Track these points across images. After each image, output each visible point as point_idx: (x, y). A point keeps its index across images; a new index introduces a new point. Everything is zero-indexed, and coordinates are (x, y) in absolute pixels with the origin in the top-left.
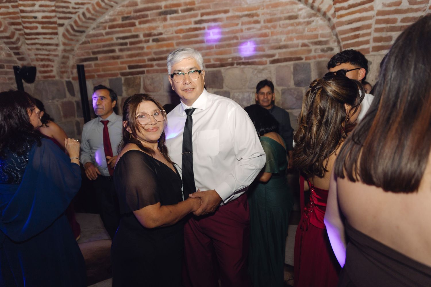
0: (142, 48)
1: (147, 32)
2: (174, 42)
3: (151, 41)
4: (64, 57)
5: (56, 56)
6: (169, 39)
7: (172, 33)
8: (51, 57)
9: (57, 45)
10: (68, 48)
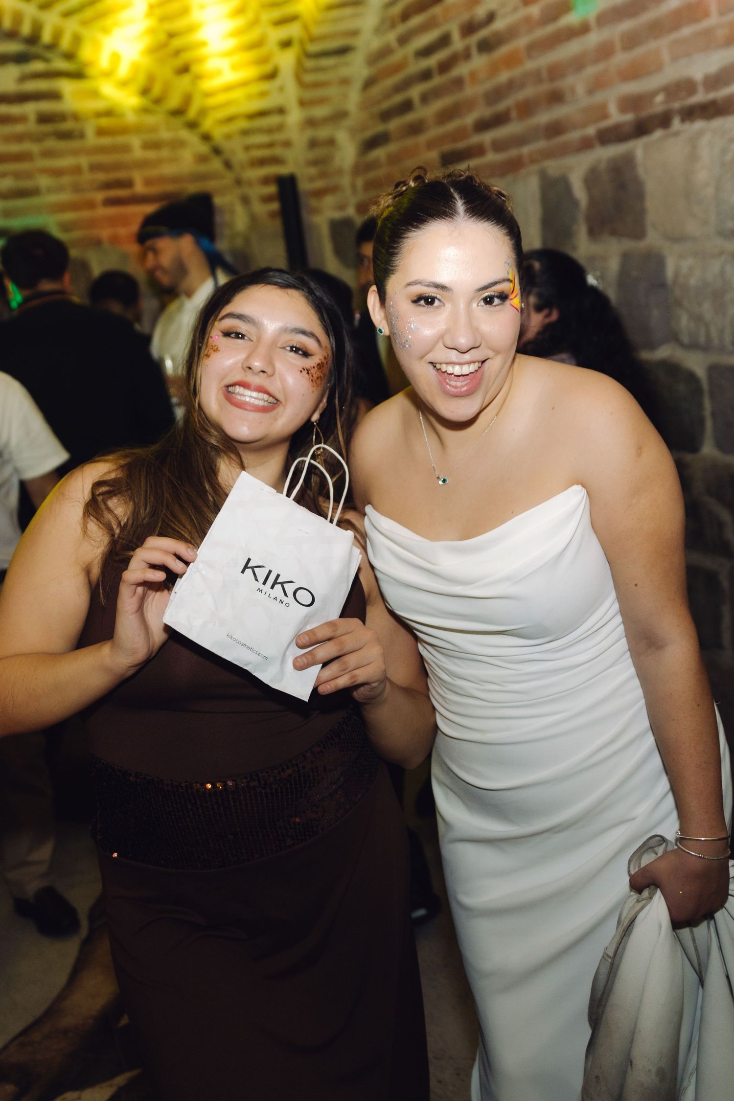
0: (458, 83)
1: (465, 17)
2: (521, 42)
3: (474, 51)
4: (313, 144)
5: (287, 144)
6: (511, 33)
7: (515, 9)
8: (278, 151)
9: (281, 111)
10: (320, 112)
